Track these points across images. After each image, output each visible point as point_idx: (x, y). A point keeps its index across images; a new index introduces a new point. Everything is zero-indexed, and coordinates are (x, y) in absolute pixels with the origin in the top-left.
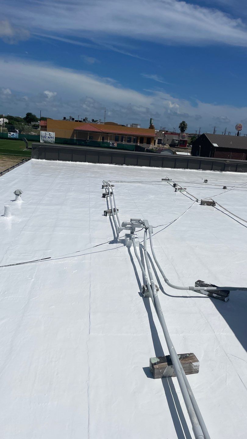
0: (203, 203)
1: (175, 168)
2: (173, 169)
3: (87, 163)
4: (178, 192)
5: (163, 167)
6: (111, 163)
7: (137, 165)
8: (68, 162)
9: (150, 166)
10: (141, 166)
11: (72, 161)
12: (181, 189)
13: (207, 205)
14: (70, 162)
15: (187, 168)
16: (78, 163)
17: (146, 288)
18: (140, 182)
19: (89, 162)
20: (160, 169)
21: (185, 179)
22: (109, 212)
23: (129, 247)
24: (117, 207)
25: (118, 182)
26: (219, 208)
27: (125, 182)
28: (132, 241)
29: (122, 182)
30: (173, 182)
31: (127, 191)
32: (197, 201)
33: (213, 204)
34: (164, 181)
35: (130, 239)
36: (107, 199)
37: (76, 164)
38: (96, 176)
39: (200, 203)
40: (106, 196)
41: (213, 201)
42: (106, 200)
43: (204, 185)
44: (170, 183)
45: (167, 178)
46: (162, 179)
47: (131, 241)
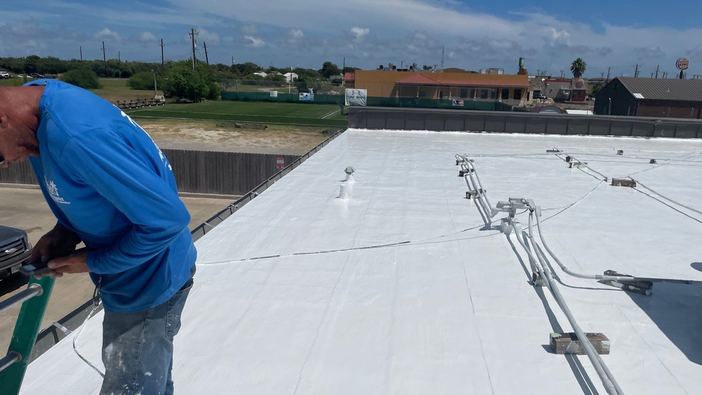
0: (615, 183)
1: (567, 134)
2: (563, 136)
3: (427, 132)
4: (574, 169)
5: (546, 132)
6: (463, 130)
7: (504, 131)
8: (398, 131)
9: (525, 132)
10: (511, 132)
11: (405, 129)
12: (579, 163)
13: (623, 185)
14: (402, 132)
15: (588, 134)
16: (413, 132)
17: (538, 275)
18: (512, 156)
19: (429, 130)
20: (543, 136)
21: (584, 149)
22: (473, 194)
23: (508, 235)
24: (484, 188)
25: (478, 156)
26: (643, 189)
27: (489, 155)
28: (513, 225)
29: (484, 156)
30: (566, 154)
31: (494, 168)
32: (606, 180)
33: (632, 184)
34: (550, 153)
35: (509, 224)
36: (466, 178)
37: (411, 134)
38: (445, 148)
39: (611, 183)
40: (465, 174)
41: (633, 180)
42: (465, 180)
43: (619, 159)
44: (561, 156)
45: (555, 149)
46: (548, 151)
47: (511, 226)
